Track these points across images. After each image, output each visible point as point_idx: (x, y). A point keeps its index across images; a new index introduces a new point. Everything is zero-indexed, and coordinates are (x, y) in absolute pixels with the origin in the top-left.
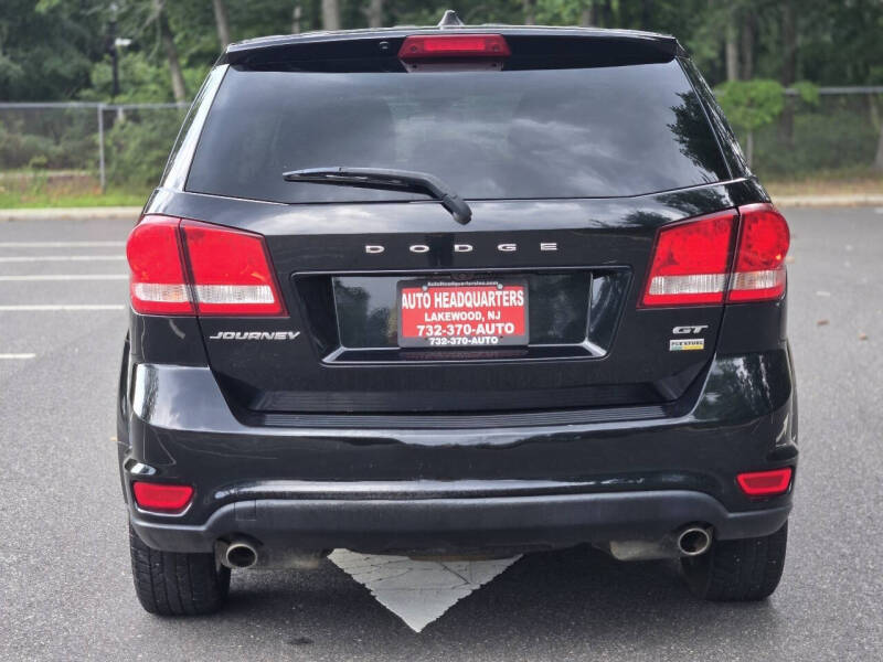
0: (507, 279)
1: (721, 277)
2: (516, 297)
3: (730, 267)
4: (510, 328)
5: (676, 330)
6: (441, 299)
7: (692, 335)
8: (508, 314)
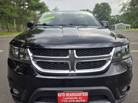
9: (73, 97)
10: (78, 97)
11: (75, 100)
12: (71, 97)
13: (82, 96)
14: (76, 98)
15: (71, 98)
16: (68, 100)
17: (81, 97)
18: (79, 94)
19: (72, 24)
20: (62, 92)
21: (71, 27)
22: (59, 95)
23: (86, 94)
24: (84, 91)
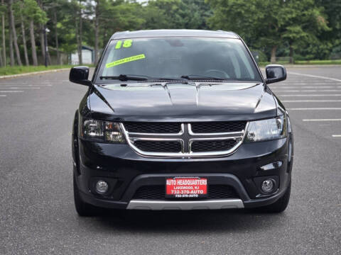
9: (187, 185)
10: (194, 186)
11: (190, 190)
12: (184, 186)
13: (200, 185)
14: (192, 188)
15: (185, 188)
16: (180, 190)
17: (197, 186)
18: (195, 182)
19: (187, 78)
20: (172, 178)
21: (186, 83)
22: (168, 183)
23: (204, 182)
24: (202, 178)
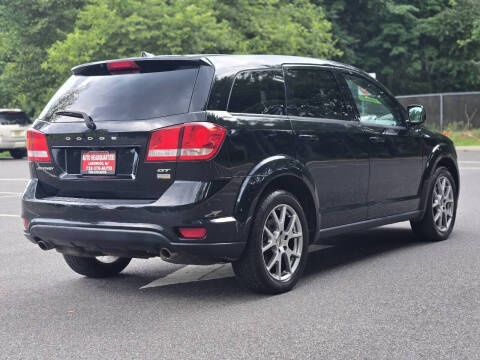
0: (110, 150)
1: (176, 150)
2: (112, 157)
3: (179, 147)
4: (110, 168)
5: (159, 170)
6: (93, 157)
7: (164, 173)
8: (110, 163)
